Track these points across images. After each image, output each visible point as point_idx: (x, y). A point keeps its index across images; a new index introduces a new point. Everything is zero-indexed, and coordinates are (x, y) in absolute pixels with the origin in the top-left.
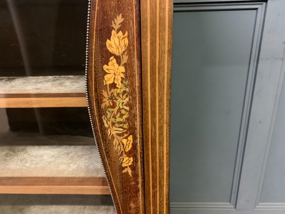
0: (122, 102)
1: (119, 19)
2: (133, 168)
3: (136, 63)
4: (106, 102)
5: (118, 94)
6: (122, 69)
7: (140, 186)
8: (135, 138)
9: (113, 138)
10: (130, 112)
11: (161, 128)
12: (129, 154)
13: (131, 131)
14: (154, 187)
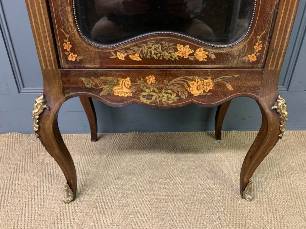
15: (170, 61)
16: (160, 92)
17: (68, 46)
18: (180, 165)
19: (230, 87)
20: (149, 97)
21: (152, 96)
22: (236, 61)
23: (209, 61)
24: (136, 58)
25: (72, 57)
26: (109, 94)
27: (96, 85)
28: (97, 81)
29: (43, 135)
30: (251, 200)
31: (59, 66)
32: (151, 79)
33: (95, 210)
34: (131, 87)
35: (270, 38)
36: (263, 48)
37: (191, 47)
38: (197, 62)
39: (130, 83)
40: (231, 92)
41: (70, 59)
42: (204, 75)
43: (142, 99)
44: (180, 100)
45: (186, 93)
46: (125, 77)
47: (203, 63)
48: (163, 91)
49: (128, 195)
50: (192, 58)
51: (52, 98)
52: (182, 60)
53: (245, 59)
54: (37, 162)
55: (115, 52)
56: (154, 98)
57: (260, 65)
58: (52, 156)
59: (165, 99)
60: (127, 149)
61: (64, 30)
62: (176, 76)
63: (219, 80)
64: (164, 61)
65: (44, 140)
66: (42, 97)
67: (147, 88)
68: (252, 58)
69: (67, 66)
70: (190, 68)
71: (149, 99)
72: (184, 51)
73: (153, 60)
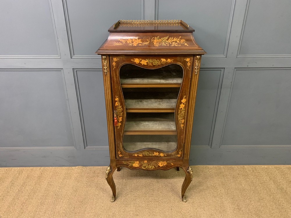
0: (183, 112)
1: (185, 96)
2: (183, 127)
3: (187, 104)
4: (179, 112)
5: (182, 111)
6: (184, 105)
7: (185, 131)
8: (185, 120)
9: (179, 120)
10: (184, 114)
11: (191, 118)
12: (183, 124)
13: (184, 118)
14: (188, 132)
15: (152, 156)
16: (149, 165)
17: (119, 153)
18: (158, 185)
19: (172, 164)
20: (145, 167)
21: (146, 166)
22: (173, 157)
23: (164, 156)
24: (141, 155)
25: (120, 156)
26: (132, 166)
27: (127, 163)
28: (128, 162)
29: (108, 179)
30: (185, 202)
31: (116, 158)
32: (146, 161)
33: (124, 205)
34: (139, 164)
35: (184, 151)
36: (182, 153)
37: (158, 153)
38: (160, 157)
39: (138, 163)
40: (173, 166)
41: (119, 156)
42: (163, 160)
43: (142, 168)
44: (156, 168)
45: (158, 166)
46: (137, 161)
47: (163, 157)
48: (150, 165)
49: (136, 199)
50: (159, 156)
51: (113, 167)
52: (156, 156)
53: (177, 156)
54: (95, 182)
55: (134, 154)
56: (146, 167)
57: (182, 158)
58: (109, 185)
59: (150, 168)
60: (134, 176)
61: (119, 149)
62: (154, 161)
63: (168, 162)
64: (150, 156)
65: (108, 180)
66: (109, 167)
67: (144, 164)
68: (179, 156)
69: (118, 158)
70: (158, 158)
71: (145, 168)
72: (156, 154)
73: (146, 156)
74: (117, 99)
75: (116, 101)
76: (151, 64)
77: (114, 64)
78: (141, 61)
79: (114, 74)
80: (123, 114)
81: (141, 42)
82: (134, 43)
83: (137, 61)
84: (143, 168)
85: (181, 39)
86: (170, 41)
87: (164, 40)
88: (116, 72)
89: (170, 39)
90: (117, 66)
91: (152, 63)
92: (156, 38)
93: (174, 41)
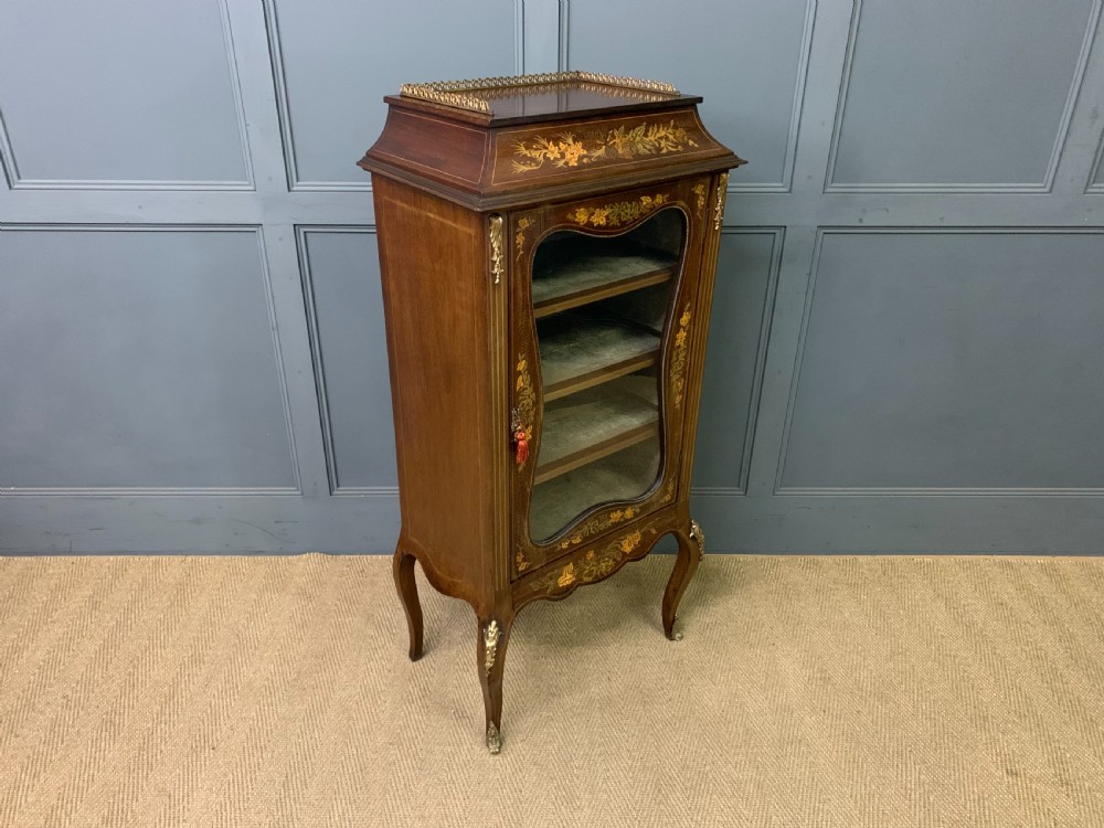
0: (682, 356)
1: (689, 305)
2: (681, 403)
3: (693, 327)
4: (674, 358)
5: (681, 351)
6: (685, 334)
8: (685, 380)
9: (674, 383)
10: (685, 361)
12: (680, 393)
13: (684, 375)
14: (691, 414)
15: (605, 531)
16: (599, 563)
17: (520, 558)
19: (654, 531)
20: (590, 574)
22: (656, 506)
23: (636, 515)
24: (578, 540)
25: (522, 567)
26: (555, 589)
27: (543, 585)
28: (544, 580)
31: (510, 581)
32: (591, 554)
34: (574, 571)
35: (679, 478)
36: (675, 487)
37: (621, 511)
38: (627, 520)
39: (572, 568)
40: (656, 535)
41: (520, 569)
42: (633, 530)
44: (617, 563)
45: (621, 554)
46: (569, 564)
47: (631, 519)
48: (602, 561)
50: (622, 520)
51: (504, 620)
52: (615, 525)
53: (662, 501)
55: (560, 544)
56: (594, 572)
57: (674, 502)
59: (604, 569)
61: (520, 543)
62: (611, 542)
63: (644, 529)
64: (600, 532)
67: (588, 565)
69: (517, 577)
70: (622, 528)
71: (590, 576)
72: (616, 516)
73: (592, 536)
74: (522, 366)
75: (520, 373)
76: (615, 221)
77: (520, 239)
78: (593, 214)
79: (519, 276)
80: (534, 416)
81: (585, 152)
82: (568, 156)
83: (581, 216)
84: (586, 579)
85: (675, 127)
86: (652, 138)
87: (638, 138)
88: (523, 269)
89: (650, 134)
90: (527, 247)
91: (619, 215)
92: (616, 133)
93: (661, 138)
